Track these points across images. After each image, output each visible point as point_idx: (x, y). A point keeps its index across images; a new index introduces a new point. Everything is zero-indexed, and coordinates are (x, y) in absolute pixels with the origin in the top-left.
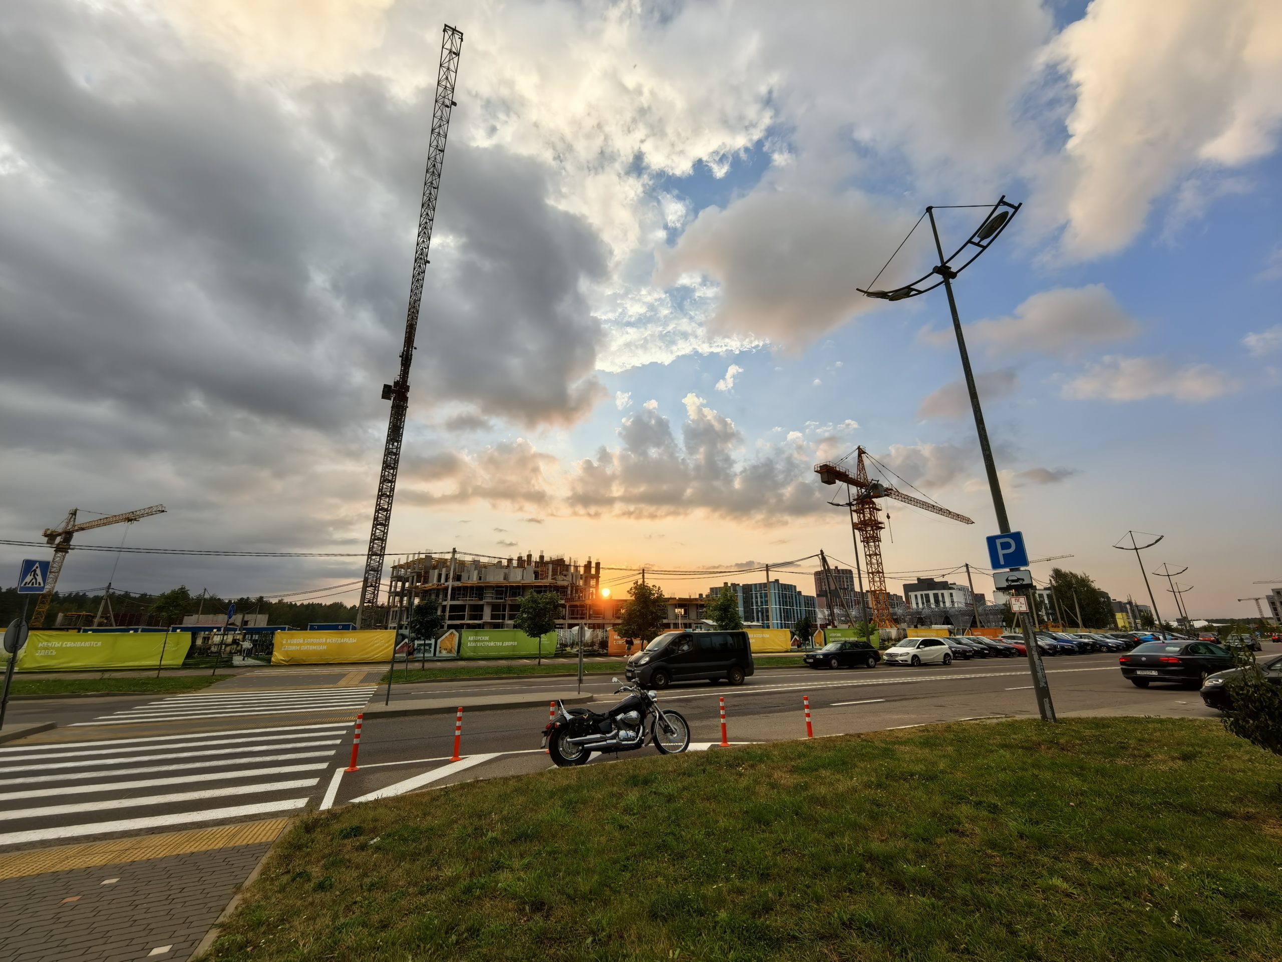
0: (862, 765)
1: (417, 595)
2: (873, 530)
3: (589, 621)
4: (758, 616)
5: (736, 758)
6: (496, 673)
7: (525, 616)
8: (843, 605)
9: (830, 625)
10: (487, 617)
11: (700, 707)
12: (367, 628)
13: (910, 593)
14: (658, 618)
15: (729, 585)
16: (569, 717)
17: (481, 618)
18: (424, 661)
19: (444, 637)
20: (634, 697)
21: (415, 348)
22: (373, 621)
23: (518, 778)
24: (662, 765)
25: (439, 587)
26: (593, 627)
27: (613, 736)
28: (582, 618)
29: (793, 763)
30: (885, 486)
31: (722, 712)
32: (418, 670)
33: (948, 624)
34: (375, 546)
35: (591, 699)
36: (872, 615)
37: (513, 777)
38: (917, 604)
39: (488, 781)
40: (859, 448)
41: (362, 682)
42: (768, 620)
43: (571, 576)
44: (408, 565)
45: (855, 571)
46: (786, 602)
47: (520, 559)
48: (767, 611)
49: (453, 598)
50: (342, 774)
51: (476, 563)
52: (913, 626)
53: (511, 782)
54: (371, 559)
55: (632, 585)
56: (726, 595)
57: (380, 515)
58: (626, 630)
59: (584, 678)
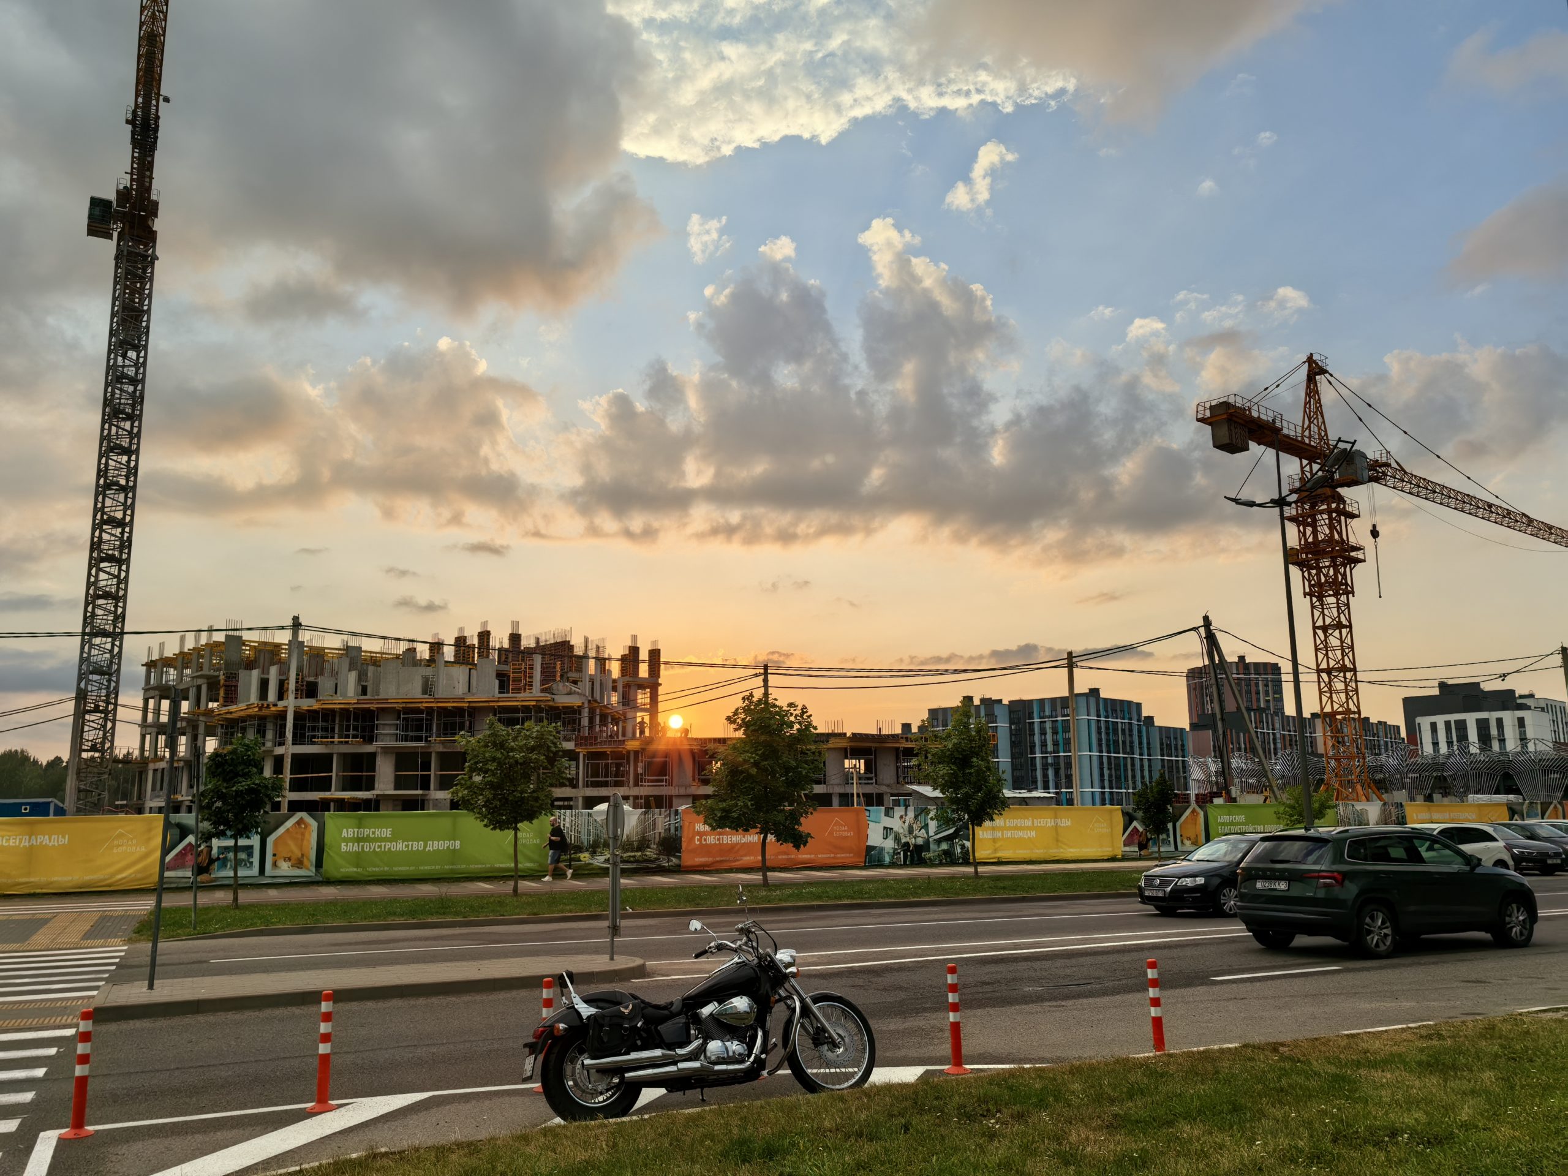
0: (1279, 1114)
1: (210, 732)
2: (1334, 565)
3: (636, 791)
4: (1045, 776)
5: (982, 1100)
6: (413, 913)
7: (477, 779)
8: (1253, 750)
9: (1218, 795)
10: (385, 781)
11: (900, 988)
12: (92, 813)
13: (1418, 720)
14: (797, 782)
15: (977, 702)
16: (586, 1011)
17: (370, 787)
18: (236, 886)
19: (281, 830)
20: (741, 965)
21: (167, 100)
22: (106, 795)
23: (471, 1147)
24: (807, 1116)
25: (265, 712)
26: (648, 804)
27: (691, 1052)
28: (618, 784)
29: (1115, 1109)
30: (1370, 455)
31: (952, 998)
32: (224, 909)
33: (1508, 791)
34: (99, 612)
35: (640, 972)
36: (1323, 771)
37: (459, 1145)
38: (1435, 744)
39: (400, 1156)
40: (1310, 360)
41: (87, 936)
42: (1069, 785)
43: (588, 685)
44: (183, 660)
45: (1286, 667)
46: (1116, 742)
47: (460, 642)
48: (1068, 765)
49: (298, 739)
50: (54, 1143)
51: (352, 655)
52: (1420, 798)
53: (454, 1157)
54: (91, 646)
55: (738, 702)
56: (966, 726)
57: (105, 536)
58: (723, 810)
59: (624, 923)
